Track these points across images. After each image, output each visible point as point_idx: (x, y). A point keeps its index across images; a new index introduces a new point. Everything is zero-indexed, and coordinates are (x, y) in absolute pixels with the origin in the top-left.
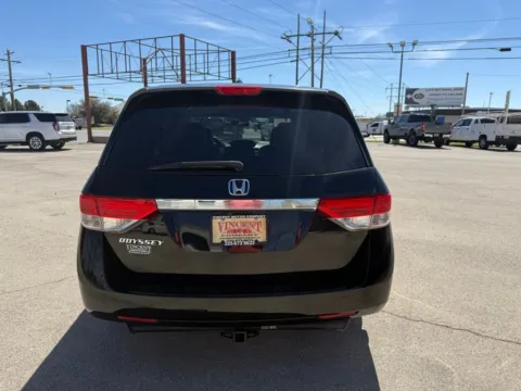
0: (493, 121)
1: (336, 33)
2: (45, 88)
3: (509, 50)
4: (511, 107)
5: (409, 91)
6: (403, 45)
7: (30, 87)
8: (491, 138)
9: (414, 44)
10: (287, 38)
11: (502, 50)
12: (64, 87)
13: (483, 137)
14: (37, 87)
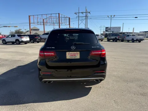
0: (135, 35)
1: (89, 12)
2: (9, 27)
3: (137, 17)
4: (134, 32)
5: (106, 28)
6: (111, 16)
7: (4, 27)
8: (135, 39)
9: (114, 16)
10: (76, 13)
11: (135, 18)
12: (15, 27)
13: (133, 39)
14: (6, 27)
